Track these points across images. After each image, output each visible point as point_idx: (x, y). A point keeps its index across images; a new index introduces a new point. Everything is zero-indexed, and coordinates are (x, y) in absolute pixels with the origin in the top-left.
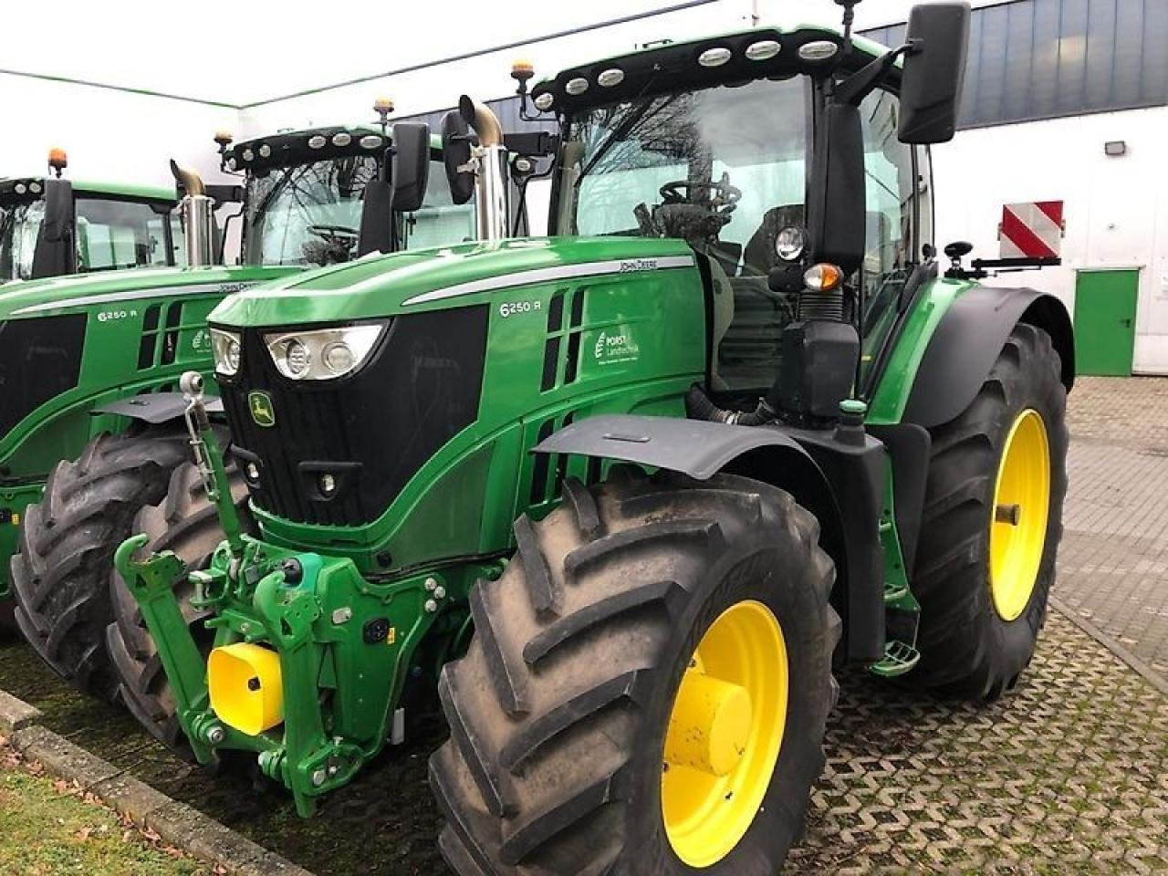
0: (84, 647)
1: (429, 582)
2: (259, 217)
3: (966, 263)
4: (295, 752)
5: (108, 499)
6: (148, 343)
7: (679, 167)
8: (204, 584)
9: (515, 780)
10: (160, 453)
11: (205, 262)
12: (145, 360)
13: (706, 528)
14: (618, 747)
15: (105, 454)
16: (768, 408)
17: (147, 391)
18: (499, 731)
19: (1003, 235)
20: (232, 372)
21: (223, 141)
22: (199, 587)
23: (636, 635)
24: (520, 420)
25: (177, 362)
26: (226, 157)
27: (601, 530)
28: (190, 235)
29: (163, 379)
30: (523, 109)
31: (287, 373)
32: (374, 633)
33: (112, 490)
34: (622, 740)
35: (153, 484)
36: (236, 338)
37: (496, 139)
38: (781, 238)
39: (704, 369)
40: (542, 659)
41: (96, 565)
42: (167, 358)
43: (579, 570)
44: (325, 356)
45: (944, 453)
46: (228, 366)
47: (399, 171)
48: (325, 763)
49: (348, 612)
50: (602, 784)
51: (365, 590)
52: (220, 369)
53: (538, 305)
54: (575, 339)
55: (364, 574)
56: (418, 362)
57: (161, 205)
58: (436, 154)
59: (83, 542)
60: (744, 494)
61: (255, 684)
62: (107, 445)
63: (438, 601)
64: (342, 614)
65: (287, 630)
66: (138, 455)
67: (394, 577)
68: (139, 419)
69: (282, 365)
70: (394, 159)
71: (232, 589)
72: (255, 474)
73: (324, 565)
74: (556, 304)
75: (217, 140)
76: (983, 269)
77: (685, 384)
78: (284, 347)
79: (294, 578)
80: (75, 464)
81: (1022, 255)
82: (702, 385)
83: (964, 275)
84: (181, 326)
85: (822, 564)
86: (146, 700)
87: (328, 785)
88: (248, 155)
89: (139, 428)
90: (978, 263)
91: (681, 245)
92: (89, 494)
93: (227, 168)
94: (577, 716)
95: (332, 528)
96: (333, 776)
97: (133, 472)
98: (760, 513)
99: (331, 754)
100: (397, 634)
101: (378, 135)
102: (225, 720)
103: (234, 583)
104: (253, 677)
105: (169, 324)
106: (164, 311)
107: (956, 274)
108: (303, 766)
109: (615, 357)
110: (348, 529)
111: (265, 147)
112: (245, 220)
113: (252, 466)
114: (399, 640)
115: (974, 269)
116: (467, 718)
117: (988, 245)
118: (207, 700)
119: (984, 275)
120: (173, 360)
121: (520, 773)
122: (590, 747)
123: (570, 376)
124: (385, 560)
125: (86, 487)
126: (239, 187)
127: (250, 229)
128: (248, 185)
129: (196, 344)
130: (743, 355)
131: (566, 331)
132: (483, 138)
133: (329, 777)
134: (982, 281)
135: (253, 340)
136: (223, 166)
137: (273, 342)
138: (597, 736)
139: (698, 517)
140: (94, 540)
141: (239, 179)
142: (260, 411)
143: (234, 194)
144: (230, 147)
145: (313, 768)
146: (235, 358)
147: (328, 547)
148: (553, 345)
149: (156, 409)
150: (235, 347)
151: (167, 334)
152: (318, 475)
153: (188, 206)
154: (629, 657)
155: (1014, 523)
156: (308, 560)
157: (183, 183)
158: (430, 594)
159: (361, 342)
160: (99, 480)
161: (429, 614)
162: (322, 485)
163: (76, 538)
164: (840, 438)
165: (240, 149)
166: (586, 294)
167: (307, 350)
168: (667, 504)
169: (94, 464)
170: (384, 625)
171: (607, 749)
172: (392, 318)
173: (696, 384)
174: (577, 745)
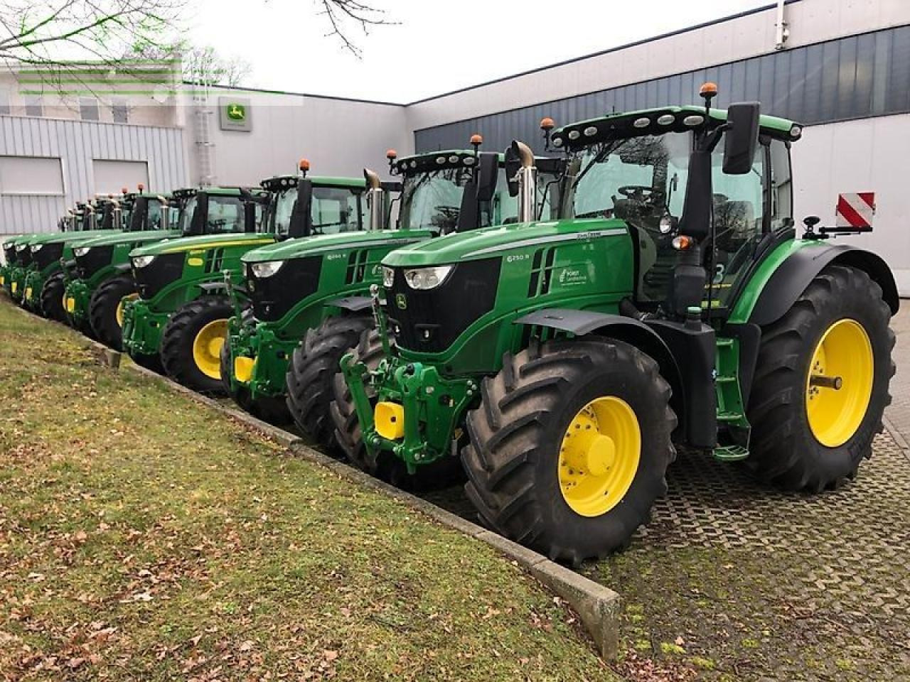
0: (318, 417)
1: (470, 382)
2: (410, 199)
3: (816, 230)
4: (408, 446)
5: (331, 346)
6: (350, 271)
7: (649, 166)
8: (376, 376)
9: (493, 455)
10: (355, 326)
11: (379, 227)
12: (349, 279)
13: (582, 357)
14: (533, 442)
15: (330, 325)
16: (662, 311)
17: (348, 295)
18: (488, 435)
19: (839, 213)
20: (390, 285)
21: (391, 157)
22: (373, 377)
23: (544, 398)
24: (516, 310)
25: (364, 281)
26: (393, 167)
27: (539, 356)
28: (372, 211)
29: (357, 290)
30: (547, 146)
31: (412, 286)
32: (444, 400)
33: (332, 342)
34: (535, 438)
35: (352, 339)
36: (392, 271)
37: (531, 162)
38: (662, 222)
39: (632, 290)
40: (506, 406)
41: (326, 378)
42: (359, 279)
43: (525, 372)
44: (427, 279)
45: (771, 340)
46: (388, 283)
47: (481, 179)
48: (420, 451)
49: (432, 389)
50: (524, 454)
51: (440, 381)
52: (385, 284)
53: (527, 256)
54: (548, 273)
55: (440, 374)
56: (467, 282)
57: (357, 190)
58: (502, 165)
59: (320, 366)
60: (606, 345)
61: (393, 419)
62: (330, 321)
63: (473, 391)
64: (429, 390)
65: (406, 390)
66: (345, 326)
67: (453, 377)
68: (347, 309)
69: (411, 283)
70: (479, 172)
71: (386, 377)
72: (398, 331)
73: (424, 368)
74: (538, 256)
75: (389, 157)
76: (826, 233)
77: (619, 297)
78: (411, 275)
79: (410, 371)
80: (316, 330)
81: (849, 225)
82: (631, 298)
83: (814, 237)
84: (367, 262)
85: (661, 385)
86: (347, 435)
87: (420, 462)
88: (404, 166)
89: (346, 313)
90: (822, 230)
91: (622, 223)
92: (323, 344)
93: (393, 173)
94: (516, 427)
95: (428, 354)
96: (423, 459)
97: (343, 334)
98: (616, 355)
99: (422, 448)
100: (454, 403)
101: (472, 156)
102: (380, 434)
103: (387, 375)
104: (392, 416)
105: (360, 262)
106: (358, 254)
107: (809, 236)
108: (411, 450)
109: (571, 281)
110: (434, 354)
111: (414, 162)
112: (402, 203)
113: (397, 327)
114: (455, 405)
115: (820, 233)
116: (476, 432)
117: (831, 219)
118: (374, 427)
119: (827, 237)
120: (362, 280)
121: (494, 452)
122: (521, 441)
123: (544, 290)
124: (449, 369)
125: (321, 340)
126: (399, 183)
127: (404, 208)
128: (404, 182)
129: (374, 271)
130: (659, 282)
131: (542, 268)
132: (524, 162)
133: (421, 458)
134: (825, 240)
135: (399, 272)
136: (391, 171)
137: (407, 273)
138: (524, 437)
139: (582, 353)
140: (325, 366)
141: (399, 179)
142: (401, 302)
143: (396, 187)
144: (395, 161)
145: (414, 452)
146: (392, 279)
147: (426, 362)
148: (535, 276)
149: (355, 304)
150: (392, 275)
151: (359, 266)
152: (423, 330)
153: (372, 194)
154: (540, 406)
155: (836, 388)
156: (417, 365)
157: (370, 182)
158: (470, 387)
159: (442, 273)
160: (327, 337)
161: (468, 396)
162: (424, 335)
163: (317, 364)
164: (688, 327)
165: (401, 163)
166: (556, 251)
167: (420, 276)
168: (569, 348)
169: (325, 330)
170: (448, 398)
171: (528, 442)
172: (456, 263)
173: (627, 298)
174: (517, 440)
